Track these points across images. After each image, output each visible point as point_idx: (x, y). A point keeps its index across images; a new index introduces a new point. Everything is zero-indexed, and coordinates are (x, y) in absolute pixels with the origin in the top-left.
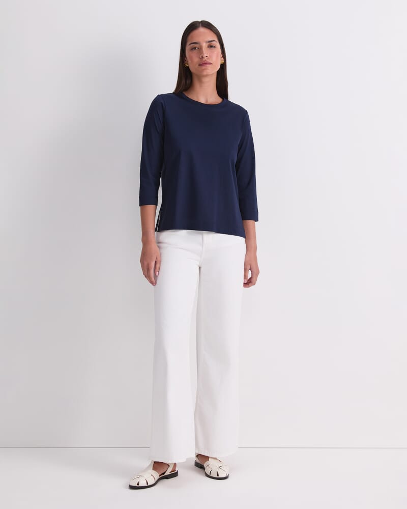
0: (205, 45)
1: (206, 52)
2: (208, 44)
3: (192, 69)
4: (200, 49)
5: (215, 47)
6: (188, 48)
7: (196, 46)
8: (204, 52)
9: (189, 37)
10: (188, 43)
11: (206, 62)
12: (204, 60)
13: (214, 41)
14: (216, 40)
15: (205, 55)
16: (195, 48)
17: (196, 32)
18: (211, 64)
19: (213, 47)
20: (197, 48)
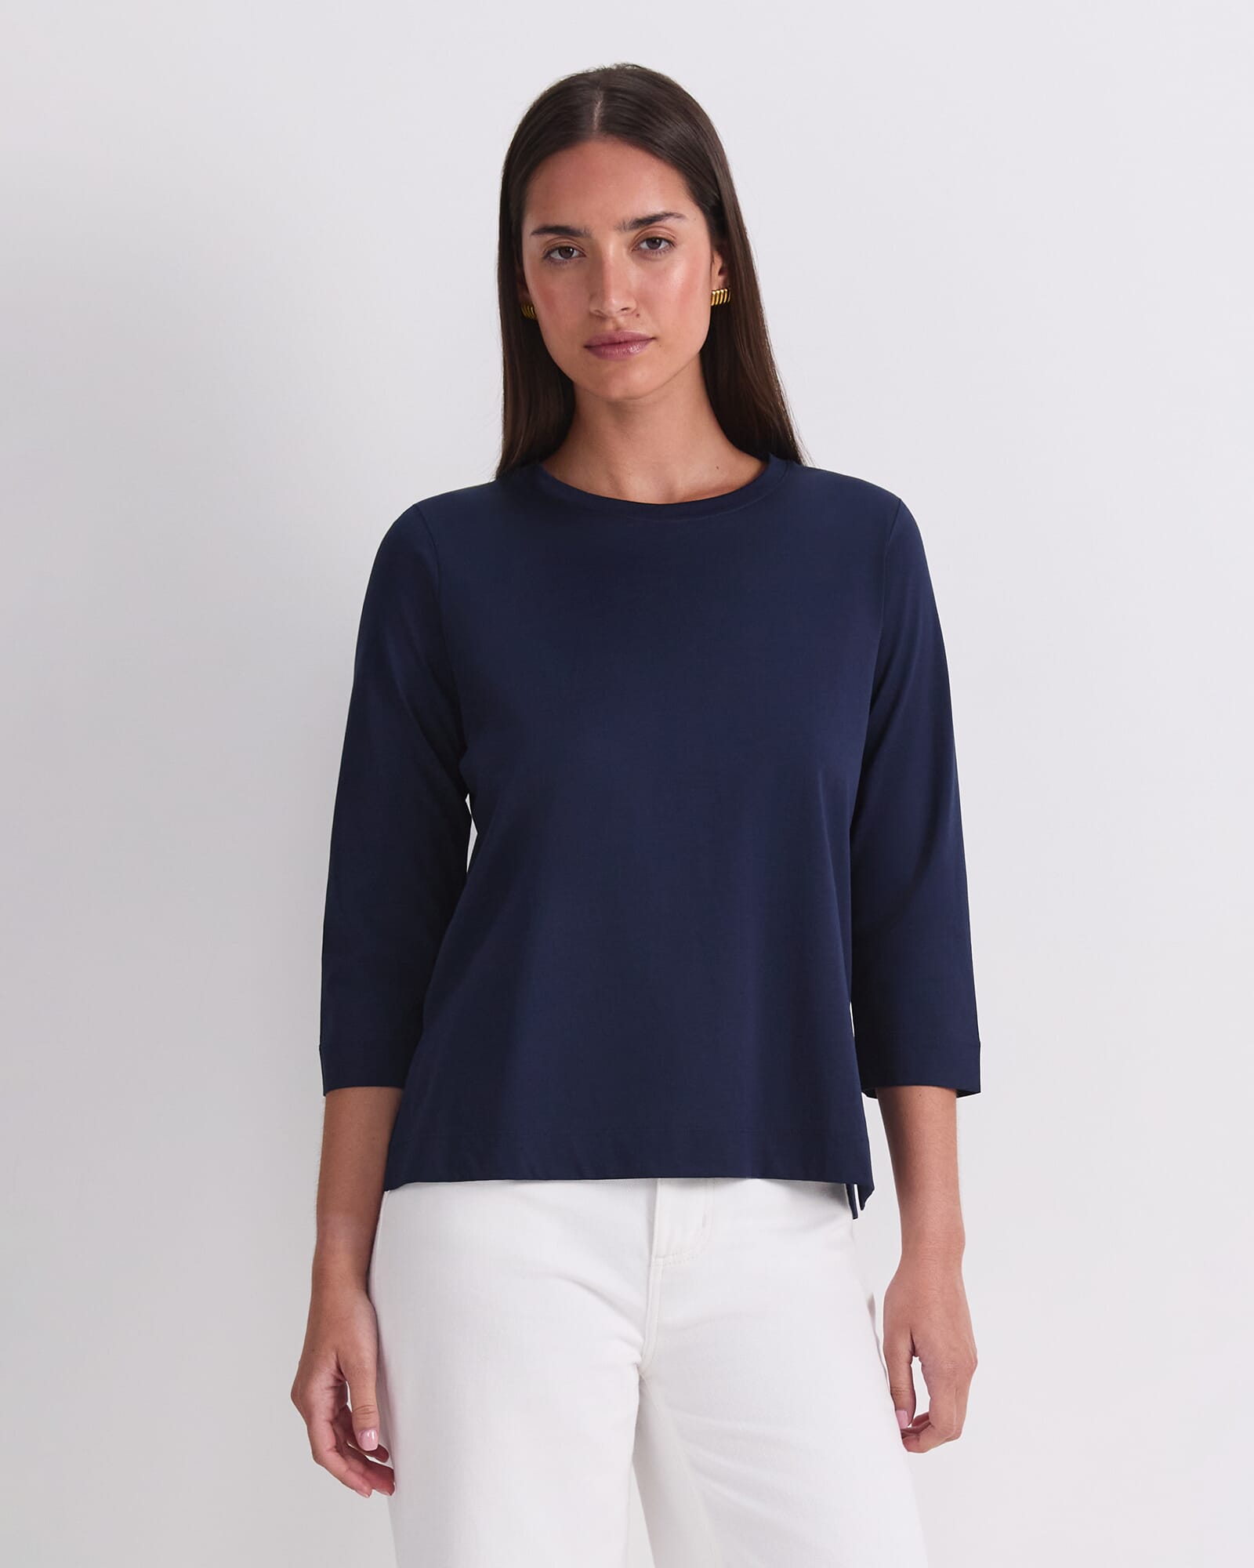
2: (634, 233)
5: (672, 243)
8: (613, 290)
13: (672, 215)
18: (653, 338)
19: (663, 245)
20: (576, 253)
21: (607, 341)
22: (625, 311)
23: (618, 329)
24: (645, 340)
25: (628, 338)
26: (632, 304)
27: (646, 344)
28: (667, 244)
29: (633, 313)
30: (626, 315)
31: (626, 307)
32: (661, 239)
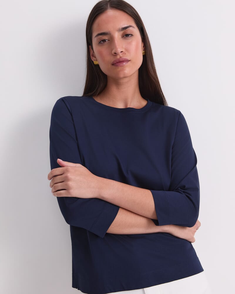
0: (117, 36)
1: (120, 45)
2: (122, 32)
3: (104, 68)
4: (111, 40)
5: (132, 35)
6: (95, 41)
7: (105, 37)
8: (117, 47)
9: (95, 26)
10: (94, 34)
11: (121, 60)
12: (118, 57)
13: (130, 26)
14: (133, 23)
15: (119, 50)
16: (104, 41)
17: (103, 18)
18: (130, 61)
19: (130, 36)
20: (107, 41)
21: (118, 61)
22: (122, 53)
23: (121, 57)
24: (128, 61)
25: (123, 60)
26: (123, 50)
27: (128, 62)
28: (131, 35)
29: (124, 53)
30: (122, 54)
31: (122, 51)
32: (129, 34)
